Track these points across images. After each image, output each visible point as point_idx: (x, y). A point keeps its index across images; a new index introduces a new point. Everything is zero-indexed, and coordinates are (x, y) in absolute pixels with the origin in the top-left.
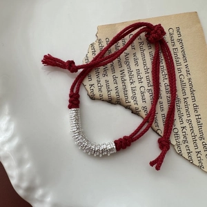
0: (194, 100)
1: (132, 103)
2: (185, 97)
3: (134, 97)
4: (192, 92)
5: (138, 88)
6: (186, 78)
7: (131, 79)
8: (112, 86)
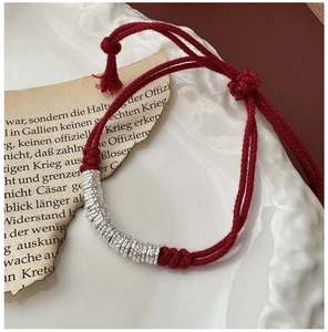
0: (65, 115)
1: (65, 207)
2: (59, 128)
3: (56, 204)
4: (52, 118)
5: (40, 198)
6: (28, 125)
7: (20, 208)
8: (31, 237)
